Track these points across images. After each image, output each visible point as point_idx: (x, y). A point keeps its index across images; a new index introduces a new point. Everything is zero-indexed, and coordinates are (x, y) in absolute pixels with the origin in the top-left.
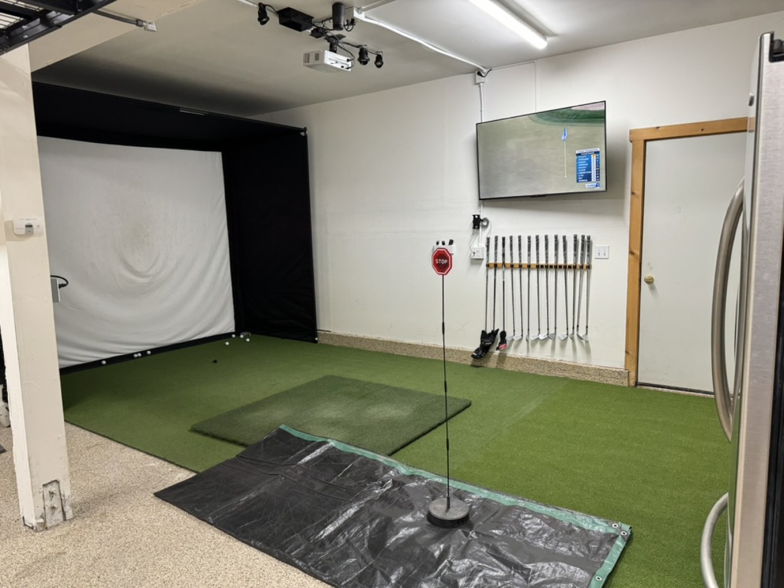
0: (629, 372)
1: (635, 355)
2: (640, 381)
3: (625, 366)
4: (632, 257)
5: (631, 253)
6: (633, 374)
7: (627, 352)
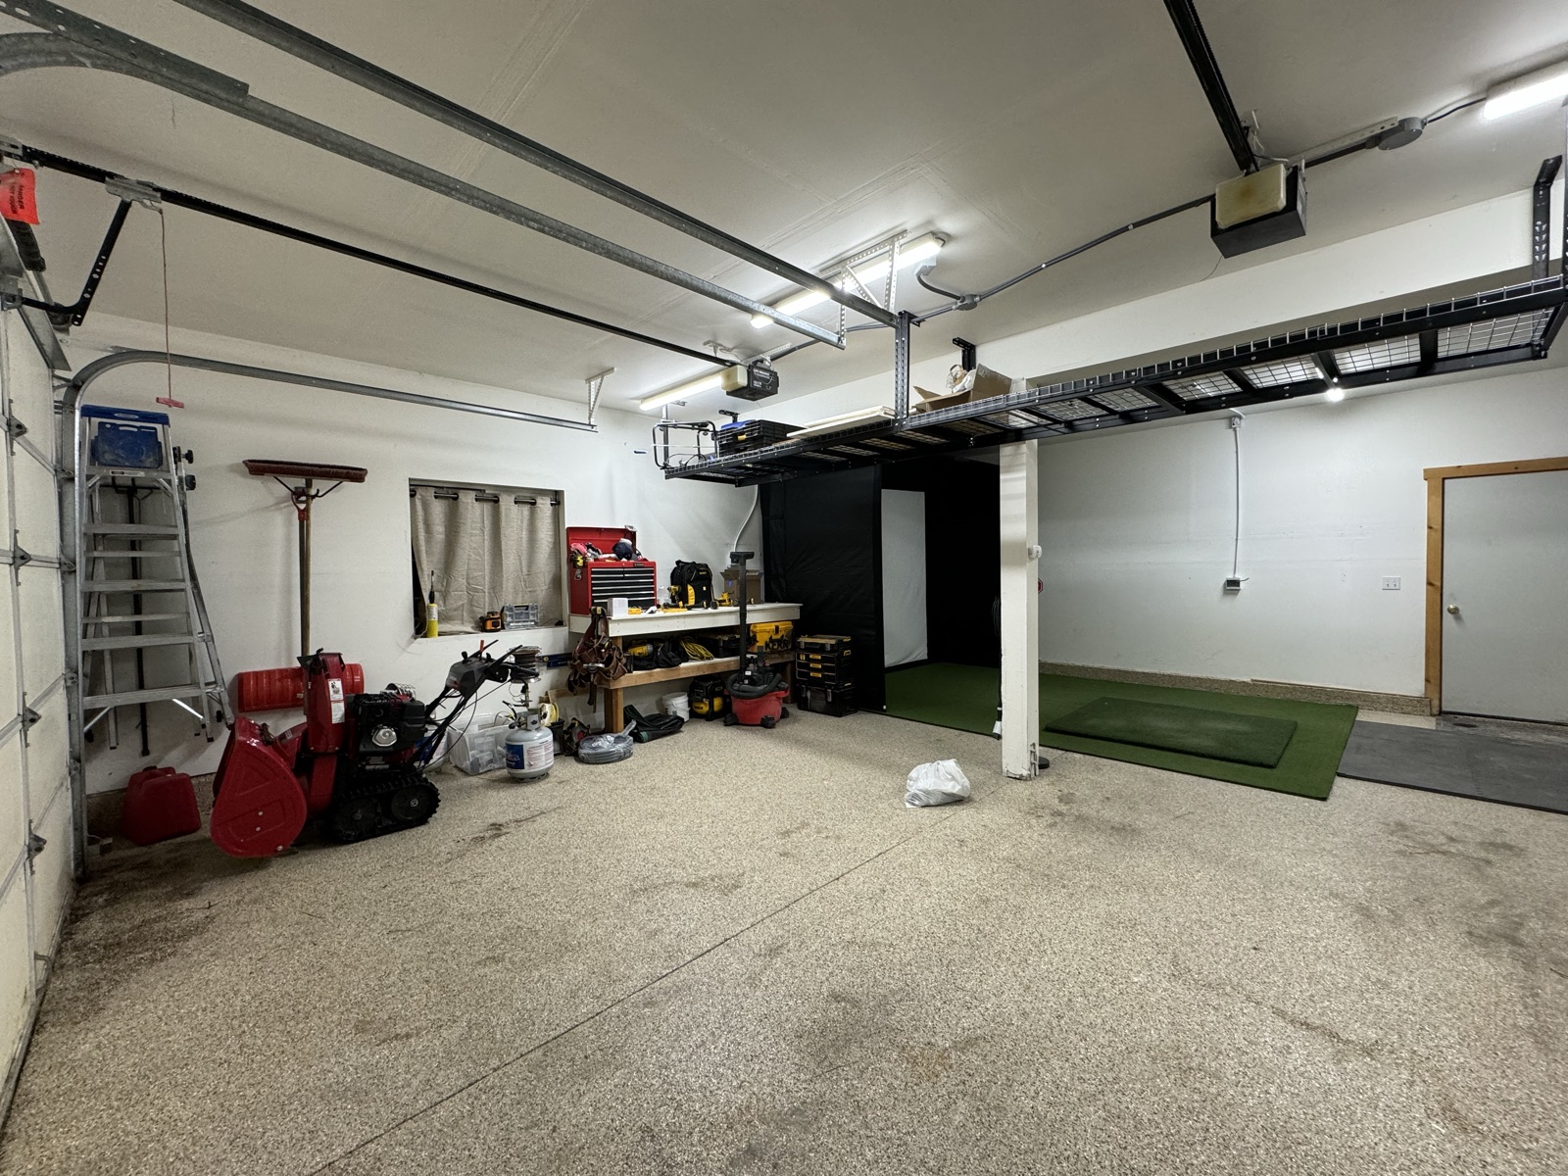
0: (1430, 701)
1: (1438, 683)
2: (1444, 709)
3: (1426, 694)
4: (1430, 588)
5: (1429, 583)
6: (1436, 702)
7: (1427, 680)
